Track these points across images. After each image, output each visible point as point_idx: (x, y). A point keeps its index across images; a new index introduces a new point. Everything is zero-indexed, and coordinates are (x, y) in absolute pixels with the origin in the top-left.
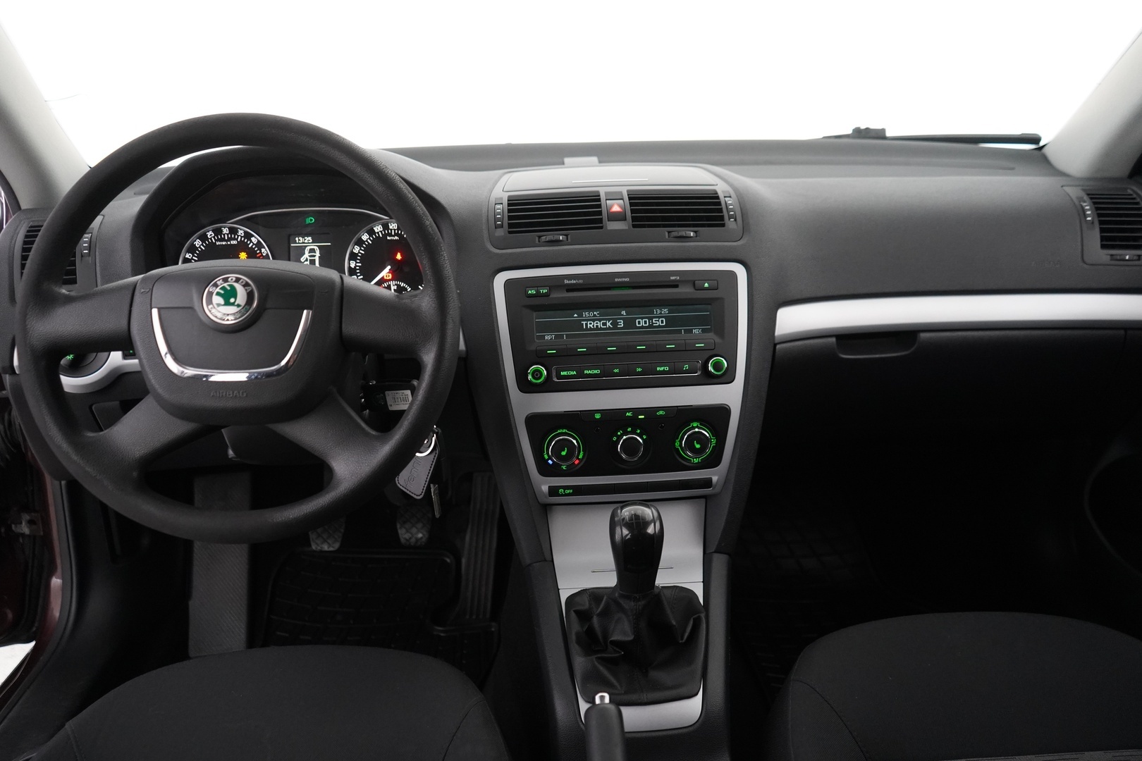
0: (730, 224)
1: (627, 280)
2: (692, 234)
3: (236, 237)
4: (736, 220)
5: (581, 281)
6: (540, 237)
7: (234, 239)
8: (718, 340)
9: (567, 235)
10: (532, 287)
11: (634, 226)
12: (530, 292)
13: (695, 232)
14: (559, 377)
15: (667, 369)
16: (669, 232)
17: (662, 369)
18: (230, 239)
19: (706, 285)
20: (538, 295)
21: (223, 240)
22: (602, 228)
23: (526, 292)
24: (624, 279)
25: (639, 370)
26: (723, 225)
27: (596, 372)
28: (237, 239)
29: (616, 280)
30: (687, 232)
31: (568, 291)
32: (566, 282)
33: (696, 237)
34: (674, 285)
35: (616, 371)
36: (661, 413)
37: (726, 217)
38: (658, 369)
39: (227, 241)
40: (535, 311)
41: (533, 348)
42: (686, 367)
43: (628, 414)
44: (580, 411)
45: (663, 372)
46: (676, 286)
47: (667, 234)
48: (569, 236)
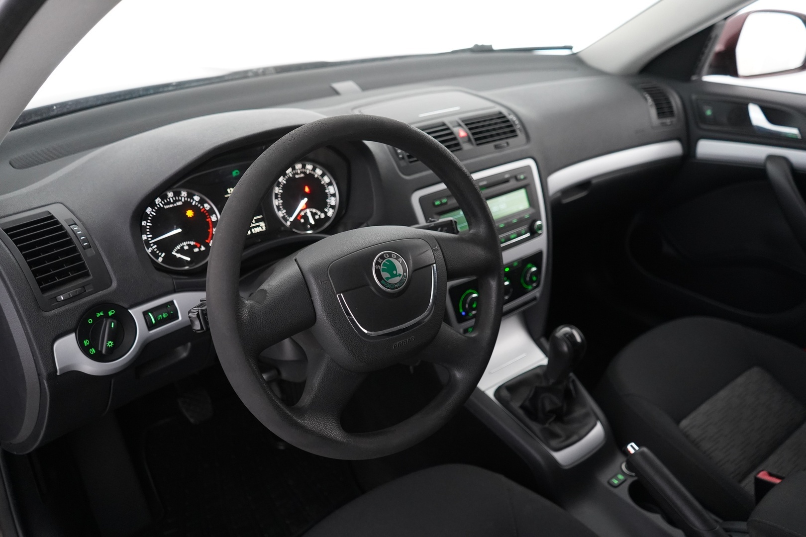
2: (505, 145)
3: (180, 198)
4: (521, 131)
7: (179, 200)
11: (478, 145)
13: (507, 143)
16: (495, 146)
18: (175, 202)
19: (522, 177)
20: (442, 204)
21: (169, 203)
22: (461, 149)
23: (434, 204)
26: (518, 136)
28: (181, 200)
30: (503, 144)
33: (508, 146)
34: (506, 181)
39: (173, 203)
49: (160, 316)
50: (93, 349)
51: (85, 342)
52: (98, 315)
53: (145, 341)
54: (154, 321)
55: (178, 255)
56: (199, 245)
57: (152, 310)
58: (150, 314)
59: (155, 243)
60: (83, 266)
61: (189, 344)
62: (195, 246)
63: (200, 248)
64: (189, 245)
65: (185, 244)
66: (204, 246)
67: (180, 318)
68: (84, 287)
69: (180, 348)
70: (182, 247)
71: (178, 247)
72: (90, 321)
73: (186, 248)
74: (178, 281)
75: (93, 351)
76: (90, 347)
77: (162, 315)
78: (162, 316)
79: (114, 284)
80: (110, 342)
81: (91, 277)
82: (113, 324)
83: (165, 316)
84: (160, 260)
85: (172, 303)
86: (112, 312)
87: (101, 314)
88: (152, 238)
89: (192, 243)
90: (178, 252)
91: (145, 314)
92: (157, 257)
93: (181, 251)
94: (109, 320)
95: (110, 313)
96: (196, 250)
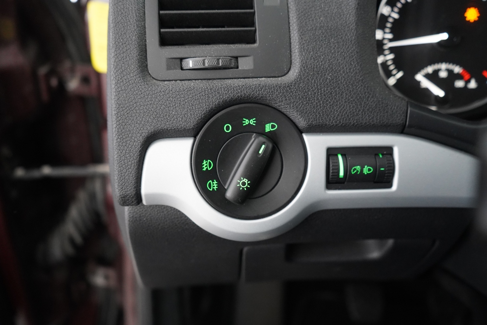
49: (358, 168)
50: (215, 182)
51: (205, 162)
52: (246, 122)
53: (312, 206)
54: (342, 174)
55: (426, 84)
56: (467, 77)
57: (346, 151)
58: (340, 157)
59: (392, 50)
60: (249, 21)
61: (390, 242)
62: (459, 77)
63: (467, 82)
64: (450, 72)
65: (444, 66)
66: (477, 81)
67: (395, 187)
68: (236, 58)
69: (371, 243)
70: (436, 72)
71: (430, 69)
72: (228, 128)
73: (443, 74)
74: (417, 111)
75: (214, 185)
76: (211, 175)
77: (362, 168)
78: (362, 170)
79: (293, 74)
80: (246, 180)
81: (256, 45)
82: (263, 146)
83: (366, 171)
84: (392, 81)
85: (388, 151)
86: (273, 126)
87: (252, 122)
88: (391, 40)
89: (457, 69)
90: (428, 76)
91: (331, 153)
92: (389, 74)
93: (433, 77)
94: (261, 139)
95: (268, 128)
96: (460, 84)
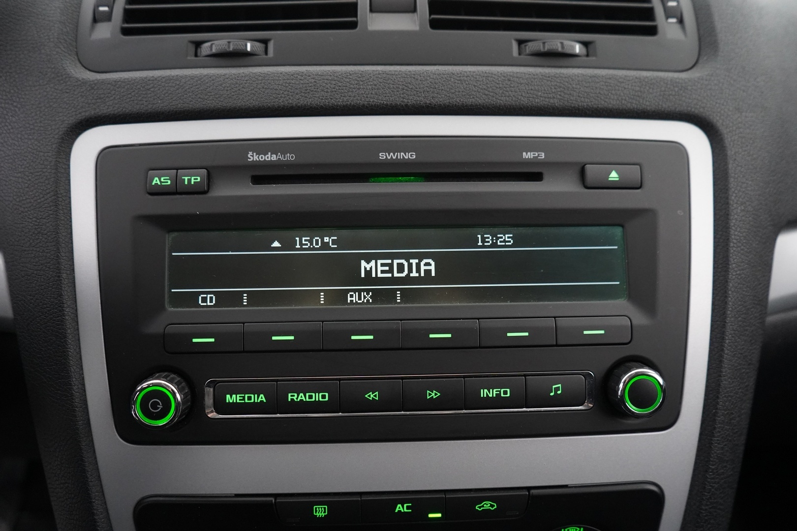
0: (668, 27)
1: (410, 156)
2: (578, 48)
4: (681, 21)
5: (290, 157)
6: (198, 44)
8: (640, 319)
9: (265, 42)
10: (160, 169)
11: (435, 24)
12: (156, 181)
13: (586, 44)
14: (221, 406)
15: (506, 393)
16: (521, 42)
17: (493, 393)
19: (614, 176)
20: (176, 190)
22: (353, 25)
23: (147, 180)
24: (401, 155)
25: (434, 394)
26: (652, 31)
27: (317, 397)
29: (382, 156)
30: (566, 43)
31: (258, 180)
32: (253, 157)
33: (587, 55)
34: (532, 174)
35: (372, 396)
36: (487, 505)
37: (659, 12)
38: (484, 393)
40: (171, 231)
41: (156, 327)
42: (557, 388)
43: (399, 508)
44: (276, 496)
45: (498, 402)
46: (537, 177)
47: (515, 46)
48: (271, 45)
